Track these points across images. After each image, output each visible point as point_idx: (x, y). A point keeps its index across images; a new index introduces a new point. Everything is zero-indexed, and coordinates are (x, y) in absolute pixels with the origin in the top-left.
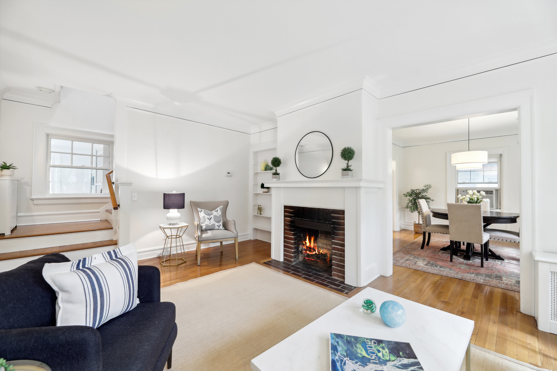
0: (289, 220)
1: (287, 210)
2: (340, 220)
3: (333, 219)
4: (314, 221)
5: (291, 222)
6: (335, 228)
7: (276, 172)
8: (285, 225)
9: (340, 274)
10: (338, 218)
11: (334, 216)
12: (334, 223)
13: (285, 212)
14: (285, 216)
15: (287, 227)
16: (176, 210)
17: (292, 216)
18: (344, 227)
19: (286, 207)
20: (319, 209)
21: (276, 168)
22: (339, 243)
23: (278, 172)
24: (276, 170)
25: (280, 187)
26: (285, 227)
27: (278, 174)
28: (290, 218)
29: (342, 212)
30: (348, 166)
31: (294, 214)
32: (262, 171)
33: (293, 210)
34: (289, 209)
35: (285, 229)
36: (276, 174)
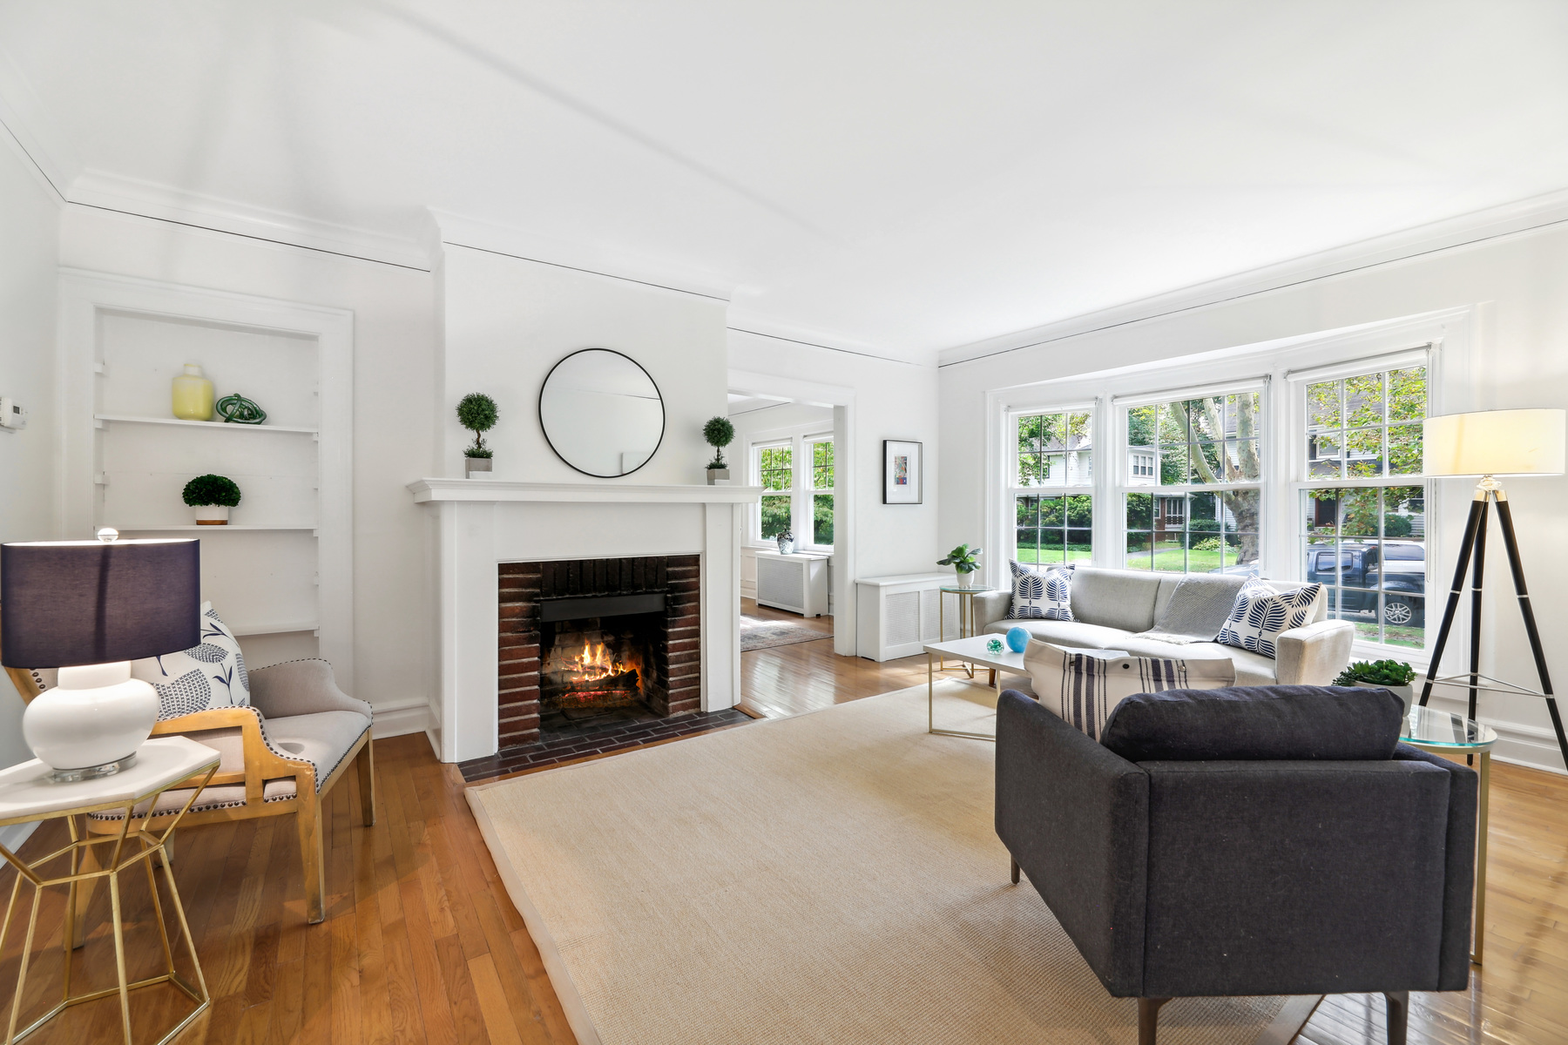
0: (525, 607)
1: (511, 576)
2: (689, 578)
3: (671, 580)
4: (620, 595)
5: (533, 613)
6: (677, 600)
7: (479, 446)
8: (503, 628)
9: (687, 701)
10: (684, 575)
11: (674, 572)
12: (674, 588)
13: (502, 583)
14: (503, 599)
15: (509, 634)
17: (537, 595)
18: (696, 592)
19: (504, 568)
20: (633, 561)
21: (479, 436)
22: (688, 630)
23: (487, 447)
24: (478, 443)
25: (492, 503)
26: (503, 635)
27: (488, 455)
28: (529, 600)
29: (694, 560)
30: (718, 460)
31: (540, 587)
32: (180, 417)
33: (539, 576)
34: (523, 573)
35: (502, 642)
36: (478, 455)
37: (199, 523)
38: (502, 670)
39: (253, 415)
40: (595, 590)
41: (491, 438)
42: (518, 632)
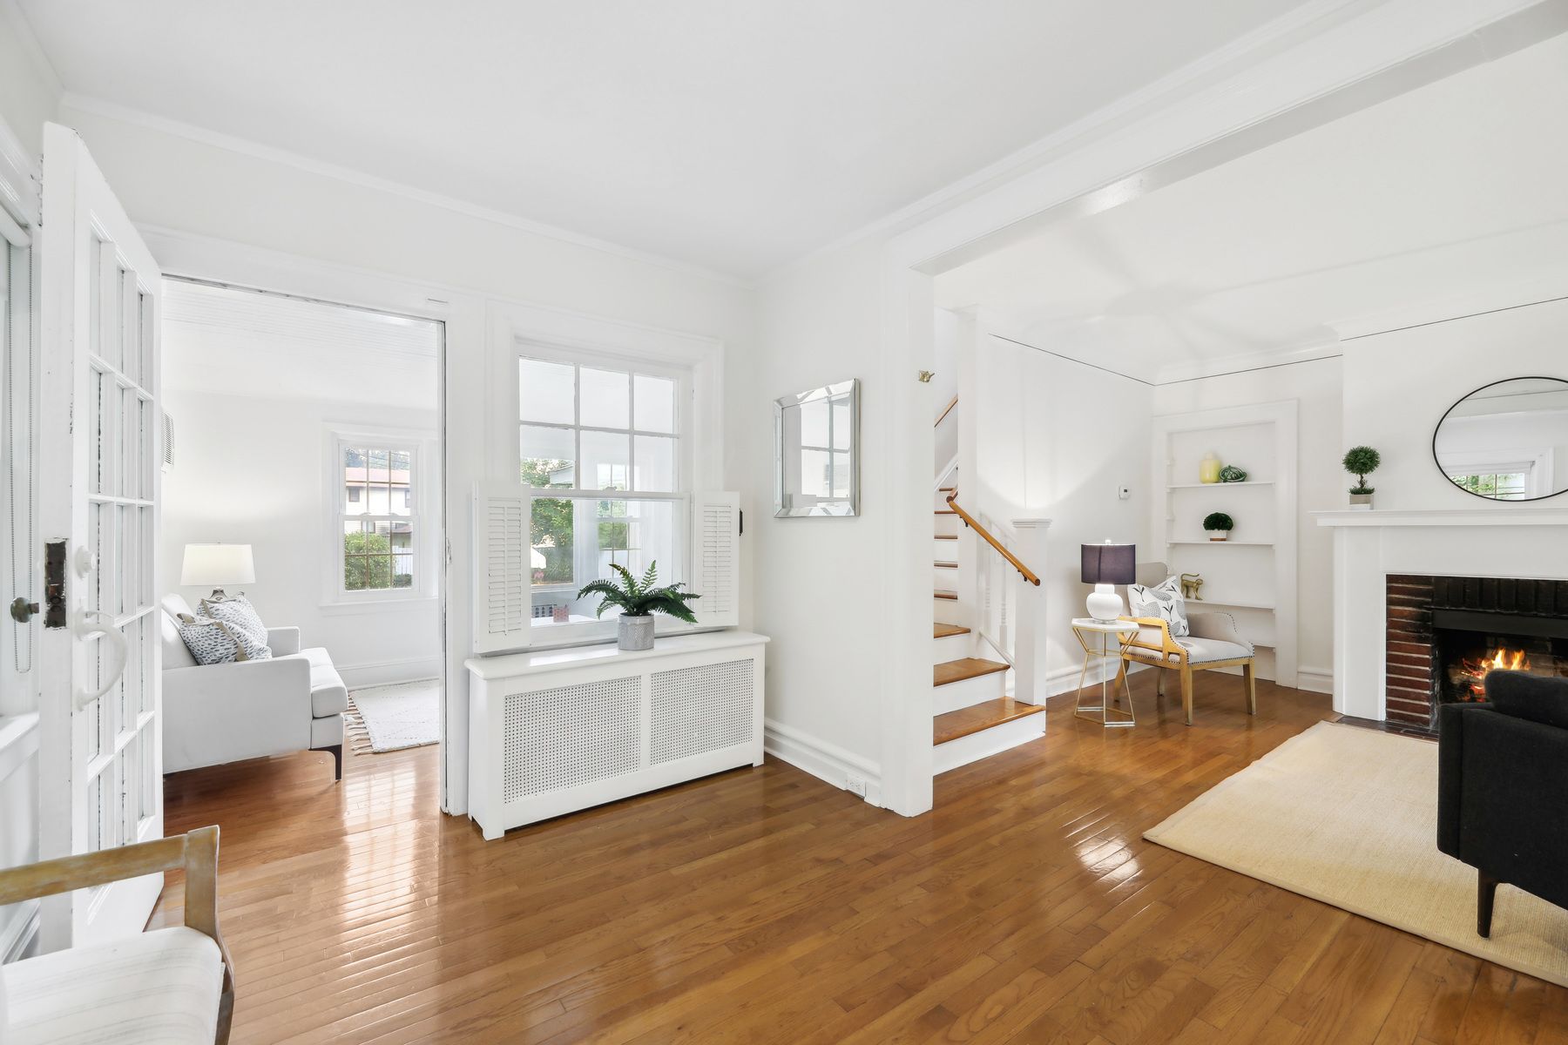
0: (1415, 612)
1: (1400, 585)
4: (1536, 616)
5: (1423, 618)
7: (1362, 485)
8: (1391, 625)
13: (1389, 590)
14: (1390, 602)
15: (1399, 631)
16: (1111, 587)
17: (1427, 603)
19: (1391, 579)
21: (1362, 477)
23: (1368, 486)
24: (1362, 483)
25: (1378, 527)
26: (1395, 631)
27: (1370, 492)
28: (1419, 607)
31: (1432, 597)
32: (1204, 482)
33: (1430, 587)
34: (1412, 584)
35: (1389, 637)
36: (1362, 492)
37: (1212, 540)
38: (1389, 658)
39: (1240, 476)
40: (1500, 607)
41: (1371, 479)
42: (1406, 631)
